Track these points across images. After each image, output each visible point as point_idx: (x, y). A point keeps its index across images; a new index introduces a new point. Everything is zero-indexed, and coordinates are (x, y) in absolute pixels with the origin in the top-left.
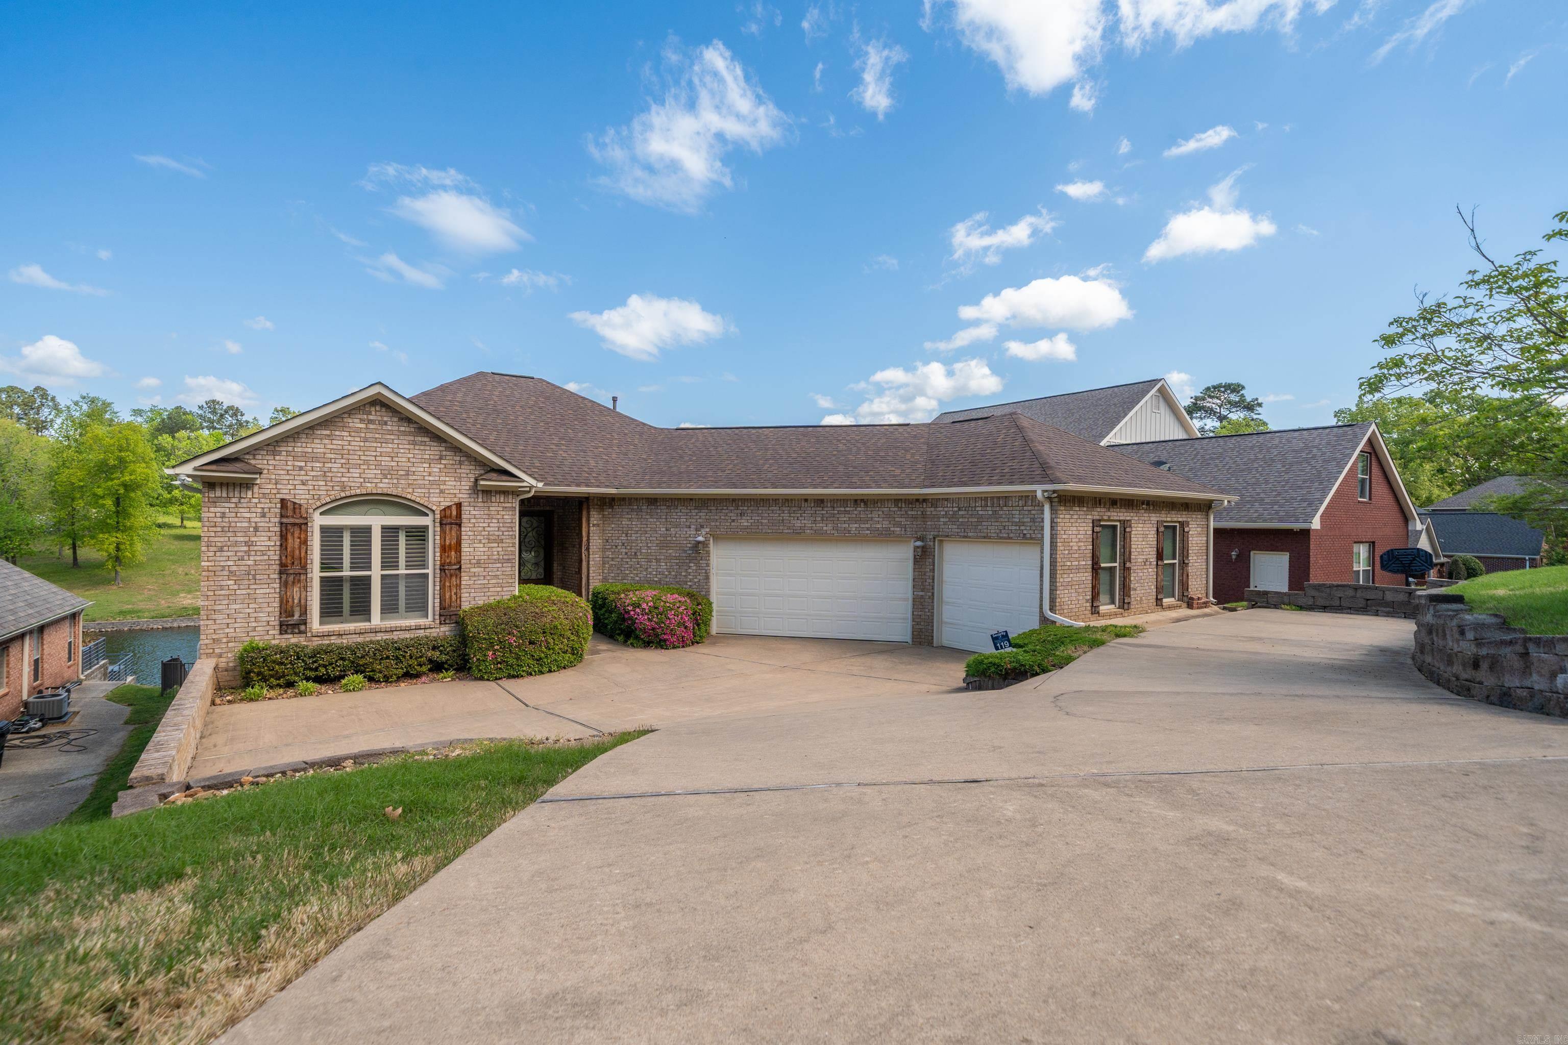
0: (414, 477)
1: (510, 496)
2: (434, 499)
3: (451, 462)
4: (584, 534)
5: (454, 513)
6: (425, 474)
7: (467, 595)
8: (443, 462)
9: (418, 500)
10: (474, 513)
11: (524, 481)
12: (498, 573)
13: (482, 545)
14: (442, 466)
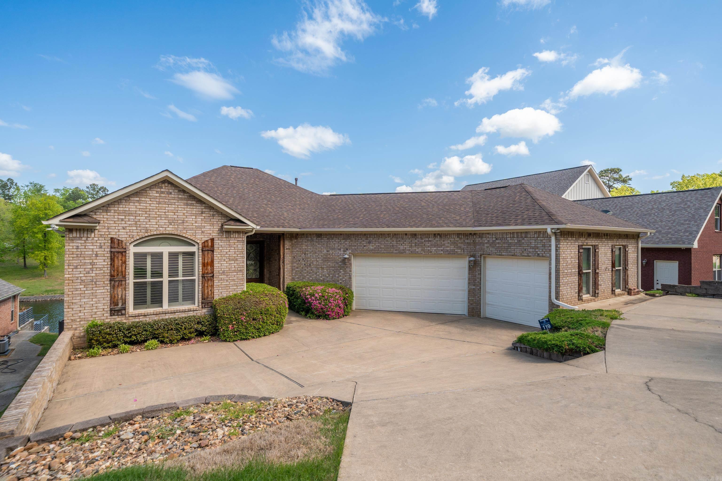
0: (187, 224)
1: (241, 234)
2: (198, 237)
3: (208, 215)
4: (282, 254)
5: (210, 244)
6: (193, 222)
7: (217, 291)
8: (203, 215)
9: (189, 237)
10: (221, 244)
11: (249, 225)
12: (235, 278)
13: (225, 262)
14: (203, 218)
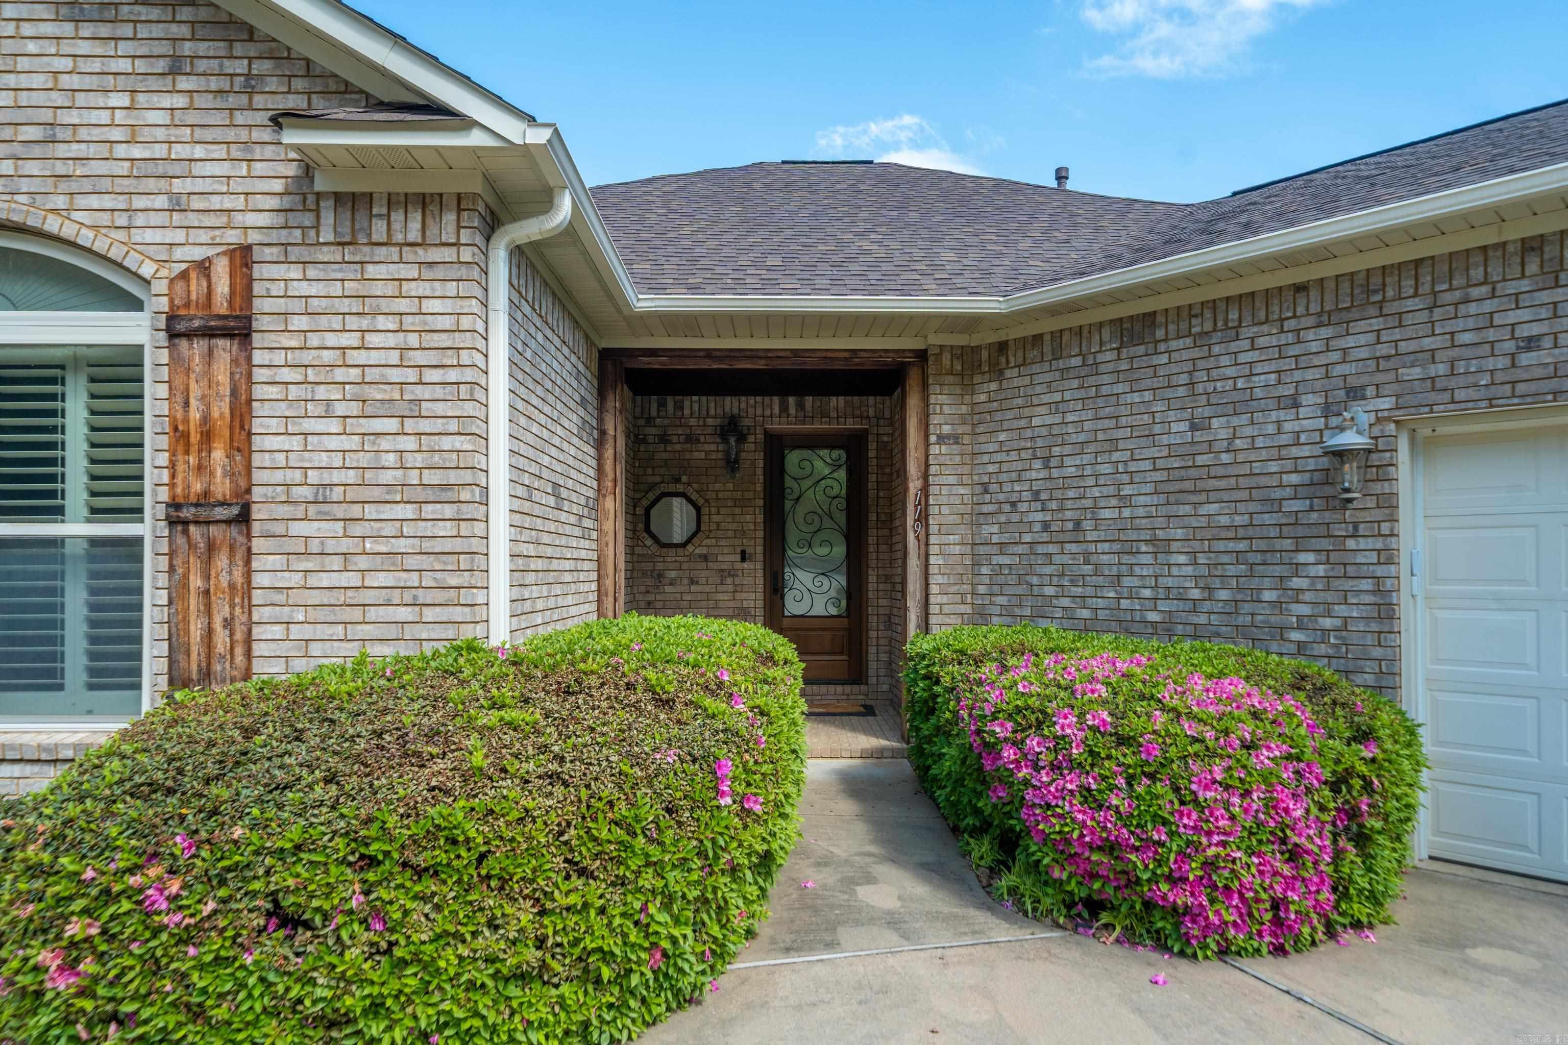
0: (76, 150)
1: (450, 218)
2: (149, 236)
3: (214, 84)
4: (913, 468)
5: (222, 287)
6: (116, 134)
7: (277, 631)
8: (184, 83)
9: (86, 238)
10: (305, 288)
11: (466, 123)
12: (402, 545)
13: (334, 426)
14: (180, 101)
